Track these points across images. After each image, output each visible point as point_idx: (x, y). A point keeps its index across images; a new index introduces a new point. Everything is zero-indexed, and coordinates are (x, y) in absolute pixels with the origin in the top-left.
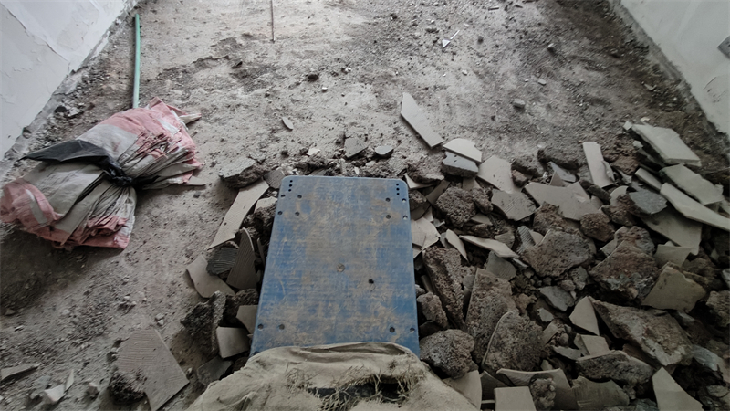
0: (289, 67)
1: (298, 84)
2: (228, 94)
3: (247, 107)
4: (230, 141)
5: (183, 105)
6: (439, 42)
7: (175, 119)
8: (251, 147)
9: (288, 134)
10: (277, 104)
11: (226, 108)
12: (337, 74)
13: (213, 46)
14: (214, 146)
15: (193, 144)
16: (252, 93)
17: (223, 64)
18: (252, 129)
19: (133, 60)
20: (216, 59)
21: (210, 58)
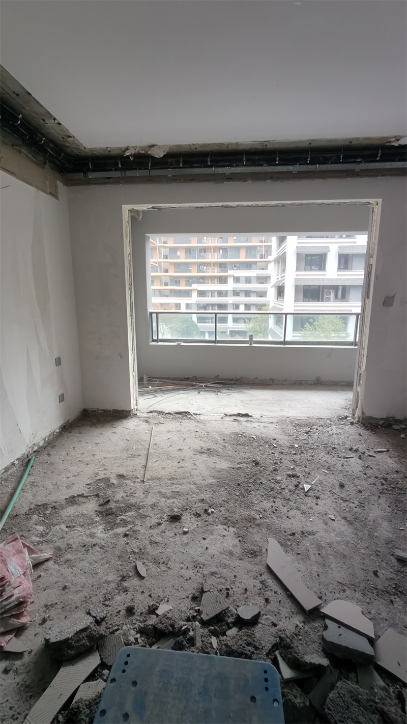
0: (154, 506)
1: (159, 524)
2: (88, 532)
3: (102, 547)
4: (73, 589)
5: (38, 543)
6: (301, 486)
7: (24, 559)
8: (94, 599)
9: (139, 583)
10: (134, 545)
11: (80, 548)
12: (200, 515)
13: (88, 484)
14: (52, 596)
15: (31, 591)
16: (111, 532)
17: (92, 502)
18: (100, 575)
19: (12, 495)
20: (87, 497)
21: (82, 496)
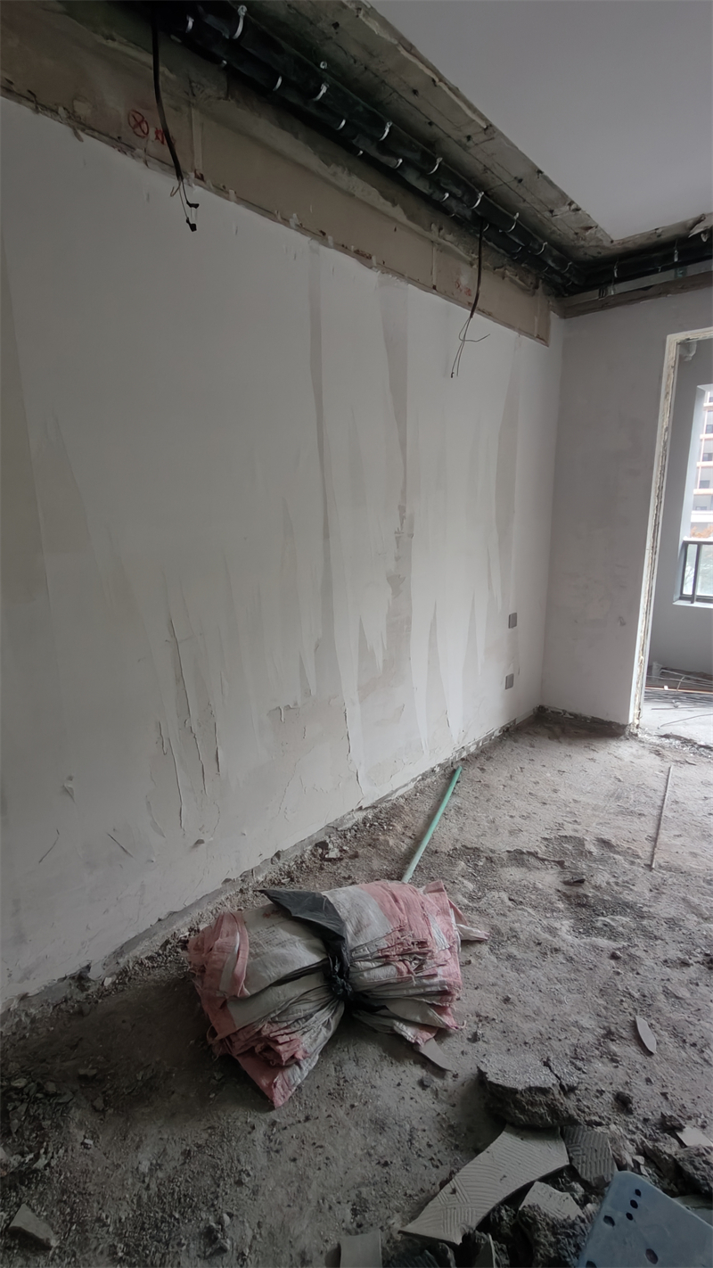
0: (673, 923)
1: (685, 964)
2: (545, 922)
3: (570, 960)
4: (520, 1008)
5: (467, 908)
7: (450, 925)
8: (555, 1043)
9: (640, 1058)
10: (630, 982)
11: (532, 944)
13: (546, 839)
14: (490, 1005)
15: (460, 981)
16: (588, 940)
17: (551, 872)
18: (567, 1008)
20: (543, 860)
21: (534, 855)
